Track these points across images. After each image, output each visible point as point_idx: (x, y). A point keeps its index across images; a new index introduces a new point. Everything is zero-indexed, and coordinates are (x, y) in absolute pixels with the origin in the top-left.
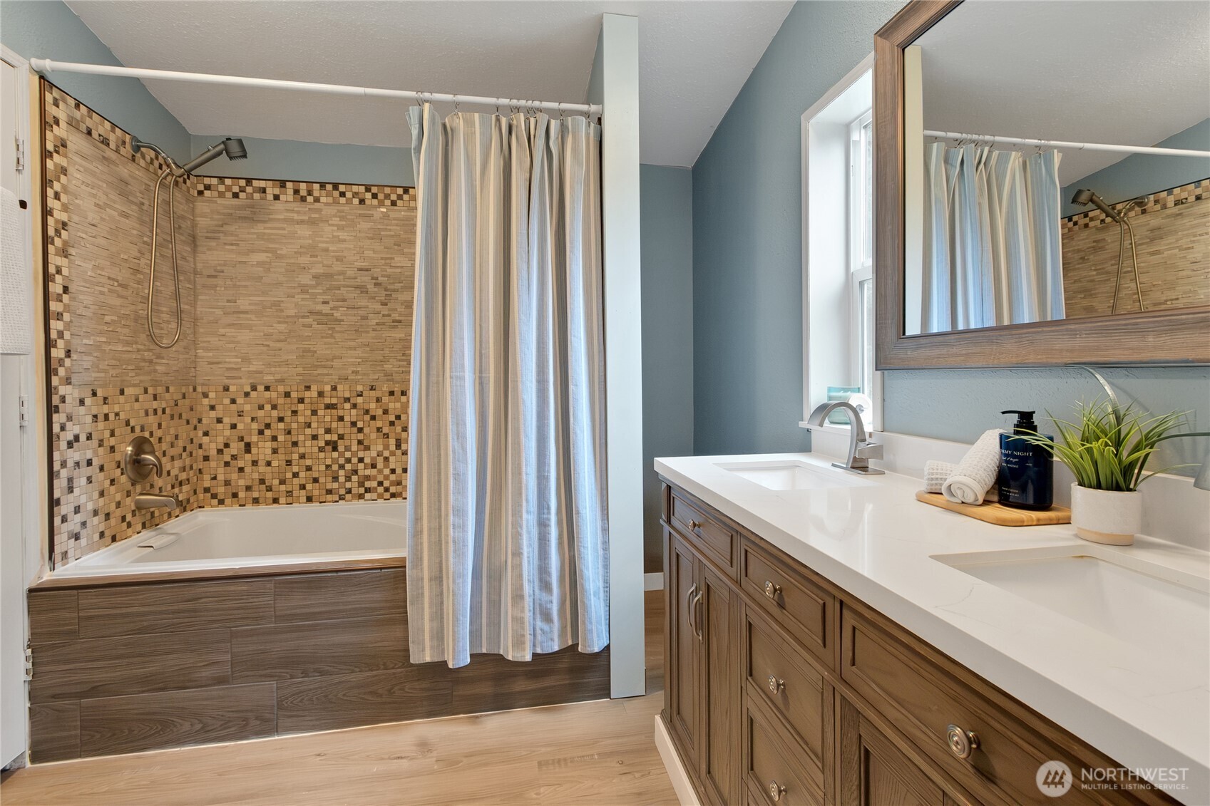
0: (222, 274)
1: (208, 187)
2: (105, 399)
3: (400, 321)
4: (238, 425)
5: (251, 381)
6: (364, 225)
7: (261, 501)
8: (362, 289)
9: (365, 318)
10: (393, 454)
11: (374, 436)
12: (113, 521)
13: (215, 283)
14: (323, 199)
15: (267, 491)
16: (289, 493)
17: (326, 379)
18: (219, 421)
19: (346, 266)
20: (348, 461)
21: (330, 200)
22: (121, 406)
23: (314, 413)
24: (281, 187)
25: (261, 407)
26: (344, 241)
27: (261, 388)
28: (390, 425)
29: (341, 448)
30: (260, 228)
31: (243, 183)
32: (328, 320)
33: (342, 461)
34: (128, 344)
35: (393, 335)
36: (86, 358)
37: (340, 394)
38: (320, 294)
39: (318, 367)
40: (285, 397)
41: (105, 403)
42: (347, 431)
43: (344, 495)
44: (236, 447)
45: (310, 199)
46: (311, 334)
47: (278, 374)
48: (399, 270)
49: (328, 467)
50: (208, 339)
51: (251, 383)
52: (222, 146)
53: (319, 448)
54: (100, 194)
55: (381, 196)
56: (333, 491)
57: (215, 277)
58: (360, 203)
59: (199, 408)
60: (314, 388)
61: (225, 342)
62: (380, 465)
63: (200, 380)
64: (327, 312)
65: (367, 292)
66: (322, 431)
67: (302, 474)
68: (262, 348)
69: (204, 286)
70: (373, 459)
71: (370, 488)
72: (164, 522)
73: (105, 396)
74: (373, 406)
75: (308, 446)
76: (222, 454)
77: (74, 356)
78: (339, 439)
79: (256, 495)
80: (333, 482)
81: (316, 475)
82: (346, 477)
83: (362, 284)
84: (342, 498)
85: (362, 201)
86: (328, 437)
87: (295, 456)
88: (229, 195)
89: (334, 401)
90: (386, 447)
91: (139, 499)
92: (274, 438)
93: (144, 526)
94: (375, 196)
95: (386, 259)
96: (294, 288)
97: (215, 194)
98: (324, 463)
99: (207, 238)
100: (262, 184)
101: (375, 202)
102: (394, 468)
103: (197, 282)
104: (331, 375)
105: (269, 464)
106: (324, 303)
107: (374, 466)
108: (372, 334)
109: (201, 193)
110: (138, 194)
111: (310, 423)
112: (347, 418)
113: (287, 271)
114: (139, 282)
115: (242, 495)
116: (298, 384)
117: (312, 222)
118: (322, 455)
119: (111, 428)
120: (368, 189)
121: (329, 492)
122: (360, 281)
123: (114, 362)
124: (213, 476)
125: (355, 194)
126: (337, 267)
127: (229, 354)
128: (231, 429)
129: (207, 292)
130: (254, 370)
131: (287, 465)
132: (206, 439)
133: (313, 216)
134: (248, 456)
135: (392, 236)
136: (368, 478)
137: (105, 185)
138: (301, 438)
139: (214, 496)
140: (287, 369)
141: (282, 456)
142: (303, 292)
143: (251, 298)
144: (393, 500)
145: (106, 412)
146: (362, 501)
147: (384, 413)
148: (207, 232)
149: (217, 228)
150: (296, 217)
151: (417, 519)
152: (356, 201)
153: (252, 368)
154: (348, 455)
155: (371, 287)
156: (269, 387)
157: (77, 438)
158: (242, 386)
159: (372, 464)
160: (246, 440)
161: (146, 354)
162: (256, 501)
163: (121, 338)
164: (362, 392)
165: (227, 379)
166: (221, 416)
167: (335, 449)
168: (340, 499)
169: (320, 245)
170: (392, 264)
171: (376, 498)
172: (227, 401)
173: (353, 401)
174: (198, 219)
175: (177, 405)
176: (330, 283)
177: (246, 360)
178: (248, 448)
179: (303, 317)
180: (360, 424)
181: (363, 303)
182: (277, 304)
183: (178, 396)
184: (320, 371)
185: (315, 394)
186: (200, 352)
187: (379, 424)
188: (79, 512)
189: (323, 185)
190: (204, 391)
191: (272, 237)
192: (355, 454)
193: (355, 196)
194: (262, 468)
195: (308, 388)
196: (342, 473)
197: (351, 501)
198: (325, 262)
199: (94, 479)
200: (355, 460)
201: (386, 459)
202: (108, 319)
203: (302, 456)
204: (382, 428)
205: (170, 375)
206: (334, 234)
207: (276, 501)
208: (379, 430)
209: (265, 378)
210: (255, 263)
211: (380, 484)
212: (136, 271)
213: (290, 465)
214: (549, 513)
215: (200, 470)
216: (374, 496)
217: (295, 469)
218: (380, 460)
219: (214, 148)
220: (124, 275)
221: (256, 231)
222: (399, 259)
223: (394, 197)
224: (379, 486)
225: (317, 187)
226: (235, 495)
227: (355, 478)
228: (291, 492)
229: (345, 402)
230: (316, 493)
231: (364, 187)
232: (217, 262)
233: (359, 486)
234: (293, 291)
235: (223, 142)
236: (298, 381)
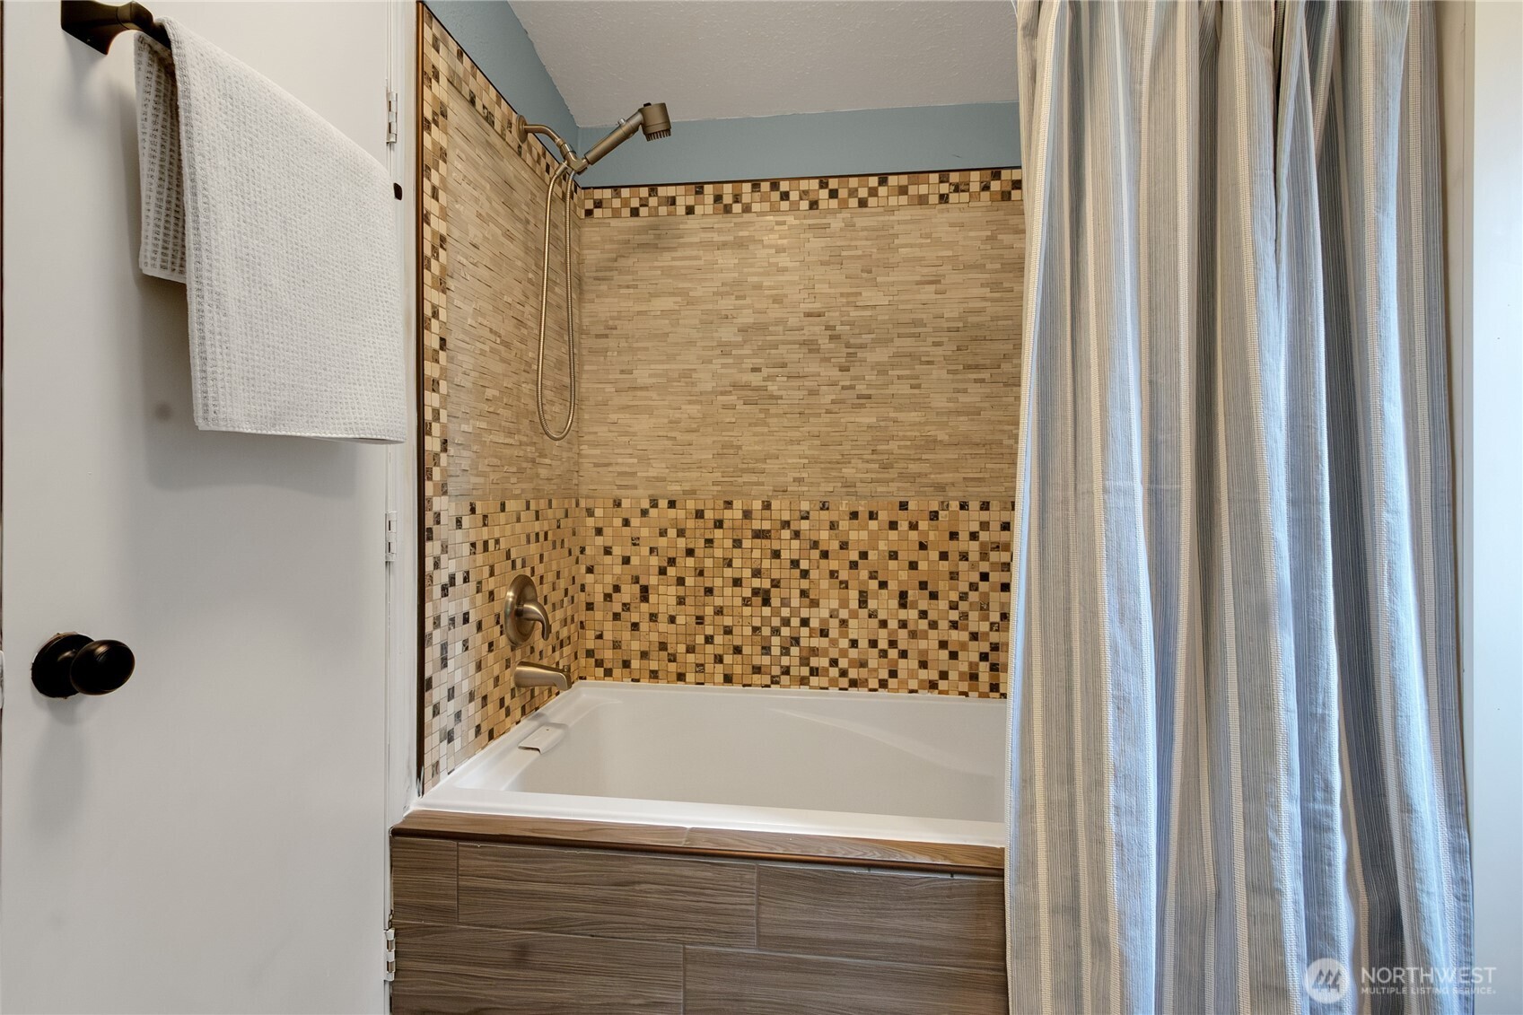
0: (614, 332)
1: (598, 204)
2: (485, 517)
3: (869, 397)
4: (632, 559)
5: (651, 492)
6: (816, 243)
7: (660, 674)
8: (811, 346)
9: (813, 393)
10: (854, 615)
11: (825, 584)
12: (491, 707)
13: (606, 346)
14: (756, 207)
15: (670, 661)
16: (700, 667)
17: (755, 490)
18: (608, 551)
19: (785, 310)
20: (786, 622)
21: (766, 206)
22: (502, 529)
23: (737, 543)
24: (697, 193)
25: (663, 533)
26: (785, 270)
27: (663, 503)
28: (851, 568)
29: (775, 602)
30: (666, 260)
31: (644, 192)
32: (759, 397)
33: (776, 622)
34: (510, 434)
35: (857, 420)
36: (465, 453)
37: (775, 515)
38: (748, 356)
39: (744, 471)
40: (696, 517)
41: (485, 525)
42: (786, 573)
43: (777, 676)
44: (629, 592)
45: (737, 208)
46: (733, 420)
47: (687, 481)
48: (868, 313)
49: (756, 630)
50: (595, 429)
51: (649, 496)
52: (639, 117)
53: (744, 599)
54: (483, 199)
55: (843, 193)
56: (763, 670)
57: (606, 336)
58: (811, 208)
59: (581, 531)
60: (737, 504)
61: (616, 434)
62: (834, 633)
63: (584, 490)
64: (758, 384)
65: (818, 351)
66: (747, 573)
67: (718, 639)
68: (666, 442)
69: (591, 351)
70: (823, 621)
71: (817, 669)
72: (544, 703)
73: (485, 513)
74: (824, 535)
75: (728, 597)
76: (611, 601)
77: (451, 450)
78: (772, 586)
79: (654, 665)
80: (762, 654)
81: (737, 642)
82: (782, 648)
83: (811, 338)
84: (775, 681)
85: (814, 205)
86: (756, 583)
87: (709, 611)
88: (626, 212)
89: (766, 525)
90: (844, 603)
91: (521, 672)
92: (681, 581)
93: (524, 713)
94: (833, 194)
95: (849, 295)
96: (713, 348)
97: (608, 213)
98: (750, 624)
99: (597, 279)
100: (671, 191)
101: (834, 203)
102: (856, 637)
103: (583, 346)
104: (762, 484)
105: (672, 620)
106: (755, 370)
107: (824, 633)
108: (826, 418)
109: (589, 213)
110: (524, 207)
111: (731, 560)
112: (785, 555)
113: (702, 322)
114: (523, 341)
115: (635, 664)
116: (714, 498)
117: (740, 244)
118: (747, 611)
119: (491, 563)
120: (823, 185)
121: (757, 670)
122: (807, 333)
123: (495, 461)
124: (598, 633)
125: (804, 194)
126: (775, 312)
127: (622, 451)
128: (623, 564)
129: (594, 359)
130: (655, 475)
131: (697, 623)
132: (590, 578)
133: (741, 234)
134: (644, 607)
135: (859, 257)
136: (814, 651)
137: (488, 187)
138: (718, 582)
139: (599, 663)
140: (699, 474)
141: (690, 609)
142: (723, 354)
143: (652, 366)
144: (853, 691)
145: (485, 538)
146: (805, 689)
147: (841, 548)
148: (597, 271)
149: (610, 264)
150: (716, 238)
151: (1024, 781)
152: (805, 205)
153: (652, 473)
154: (785, 612)
155: (825, 343)
156: (675, 501)
157: (452, 578)
158: (638, 499)
159: (822, 631)
160: (643, 582)
161: (529, 449)
162: (654, 675)
163: (503, 423)
164: (808, 513)
165: (618, 489)
166: (609, 544)
167: (766, 602)
168: (772, 683)
169: (750, 279)
170: (858, 304)
171: (827, 685)
172: (618, 522)
173: (794, 526)
174: (586, 252)
175: (559, 527)
176: (763, 338)
177: (644, 460)
178: (645, 592)
179: (723, 393)
180: (804, 565)
181: (813, 368)
182: (686, 375)
183: (560, 514)
184: (746, 478)
185: (739, 515)
186: (585, 449)
187: (834, 565)
188: (453, 697)
189: (756, 185)
190: (588, 507)
191: (683, 271)
192: (795, 612)
193: (804, 197)
194: (663, 626)
195: (729, 504)
196: (776, 641)
197: (789, 686)
198: (757, 306)
199: (470, 645)
200: (795, 622)
201: (844, 623)
202: (490, 393)
203: (719, 611)
204: (837, 572)
205: (553, 482)
206: (771, 260)
207: (681, 677)
208: (833, 574)
209: (669, 488)
210: (659, 313)
211: (834, 663)
212: (520, 323)
213: (702, 623)
214: (1328, 800)
215: (582, 623)
216: (824, 681)
217: (709, 630)
218: (834, 623)
219: (627, 121)
220: (506, 328)
221: (661, 264)
222: (869, 294)
223: (863, 193)
224: (831, 665)
225: (747, 187)
226: (626, 664)
227: (795, 651)
228: (702, 665)
229: (783, 528)
230: (738, 670)
231: (817, 181)
232: (608, 314)
233: (802, 664)
234: (710, 353)
235: (640, 110)
236: (715, 493)
